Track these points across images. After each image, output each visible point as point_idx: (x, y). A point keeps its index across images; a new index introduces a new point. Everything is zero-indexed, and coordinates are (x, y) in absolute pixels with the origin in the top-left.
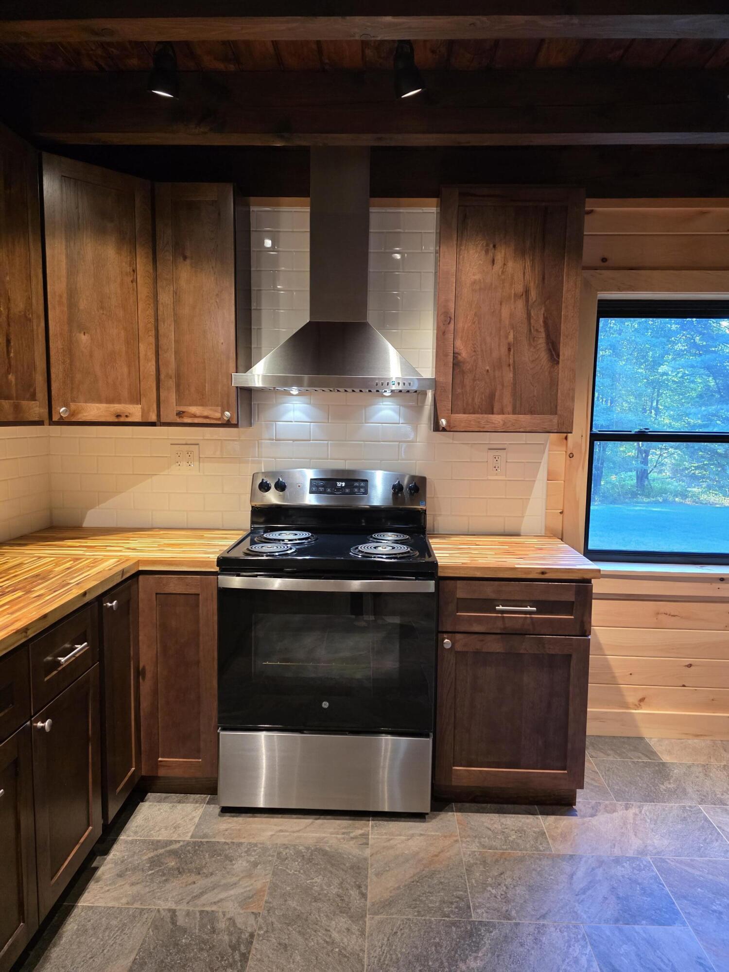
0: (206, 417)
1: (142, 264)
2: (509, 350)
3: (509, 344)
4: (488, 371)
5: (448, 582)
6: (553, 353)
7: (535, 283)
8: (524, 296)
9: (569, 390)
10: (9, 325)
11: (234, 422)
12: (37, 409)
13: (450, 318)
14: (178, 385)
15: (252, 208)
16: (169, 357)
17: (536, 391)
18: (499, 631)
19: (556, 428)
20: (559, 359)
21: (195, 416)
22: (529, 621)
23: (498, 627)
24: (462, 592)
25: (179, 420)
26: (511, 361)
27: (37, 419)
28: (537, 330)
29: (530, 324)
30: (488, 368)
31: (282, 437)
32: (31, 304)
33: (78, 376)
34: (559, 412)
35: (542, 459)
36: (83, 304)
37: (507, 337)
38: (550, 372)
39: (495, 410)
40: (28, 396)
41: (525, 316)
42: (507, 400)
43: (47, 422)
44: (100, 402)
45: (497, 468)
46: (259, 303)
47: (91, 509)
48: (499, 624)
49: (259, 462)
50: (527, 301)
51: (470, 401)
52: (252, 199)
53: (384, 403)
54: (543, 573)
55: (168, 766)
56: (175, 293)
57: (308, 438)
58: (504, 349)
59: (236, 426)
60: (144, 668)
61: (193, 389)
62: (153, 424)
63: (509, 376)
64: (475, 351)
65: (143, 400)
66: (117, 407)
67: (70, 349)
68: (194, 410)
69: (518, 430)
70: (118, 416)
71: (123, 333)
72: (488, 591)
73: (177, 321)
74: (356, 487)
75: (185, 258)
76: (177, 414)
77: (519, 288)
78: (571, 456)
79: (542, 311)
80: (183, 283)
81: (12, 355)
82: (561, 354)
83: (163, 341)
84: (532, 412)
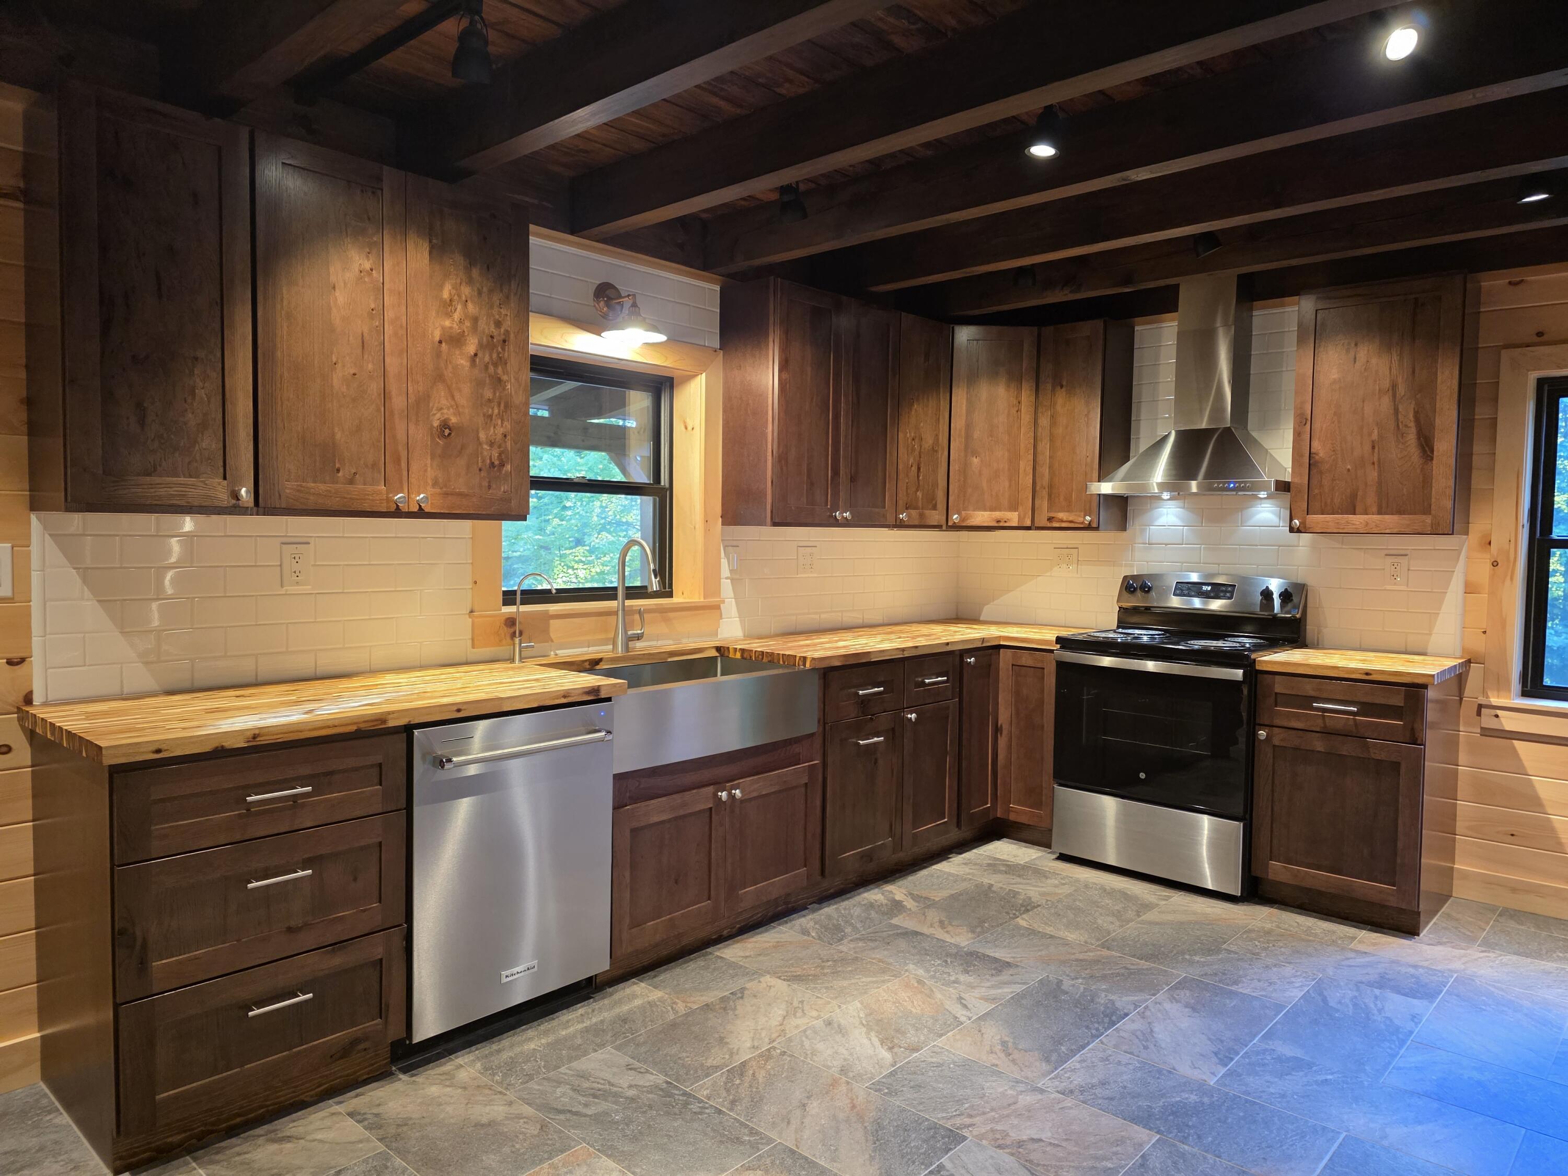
0: (1071, 522)
1: (1027, 396)
2: (1373, 447)
3: (1373, 442)
4: (1349, 470)
5: (1266, 676)
6: (1427, 449)
7: (1403, 378)
8: (1390, 391)
9: (1446, 488)
10: (920, 457)
11: (1095, 525)
12: (936, 517)
13: (1306, 419)
14: (1050, 496)
15: (1137, 328)
16: (1044, 471)
17: (1405, 490)
18: (1318, 730)
19: (1430, 529)
20: (1433, 453)
21: (1062, 521)
22: (1351, 723)
23: (1318, 725)
24: (1280, 687)
25: (1049, 525)
26: (1376, 460)
27: (936, 524)
28: (1406, 426)
29: (1397, 419)
30: (1349, 467)
31: (1154, 542)
32: (938, 439)
33: (969, 490)
34: (1433, 512)
35: (1455, 568)
36: (976, 434)
37: (1370, 434)
38: (1422, 469)
39: (1357, 512)
40: (930, 507)
41: (1392, 411)
42: (1371, 499)
43: (944, 528)
44: (985, 510)
45: (1395, 577)
46: (1138, 415)
47: (987, 604)
48: (1320, 722)
49: (1132, 566)
50: (1394, 396)
51: (1329, 501)
52: (1137, 320)
53: (1263, 505)
54: (1367, 674)
55: (1017, 812)
56: (1052, 416)
57: (1181, 542)
58: (1367, 447)
59: (1097, 529)
60: (1001, 726)
61: (1062, 498)
62: (1028, 528)
63: (1373, 475)
64: (1334, 451)
65: (1020, 508)
66: (997, 514)
67: (965, 470)
68: (1061, 515)
69: (1383, 532)
70: (998, 521)
71: (1006, 454)
72: (1308, 688)
73: (1052, 439)
74: (1222, 591)
75: (1062, 387)
76: (1048, 520)
77: (1386, 384)
78: (1495, 564)
79: (1412, 406)
80: (1059, 407)
81: (921, 478)
82: (1435, 449)
83: (1040, 458)
84: (1400, 512)
